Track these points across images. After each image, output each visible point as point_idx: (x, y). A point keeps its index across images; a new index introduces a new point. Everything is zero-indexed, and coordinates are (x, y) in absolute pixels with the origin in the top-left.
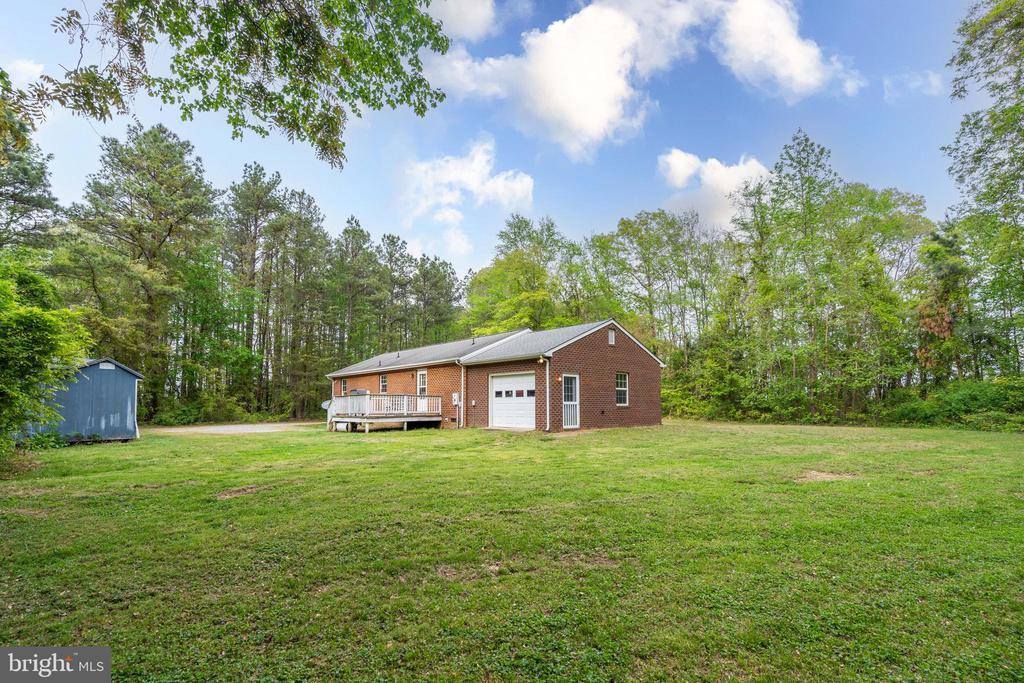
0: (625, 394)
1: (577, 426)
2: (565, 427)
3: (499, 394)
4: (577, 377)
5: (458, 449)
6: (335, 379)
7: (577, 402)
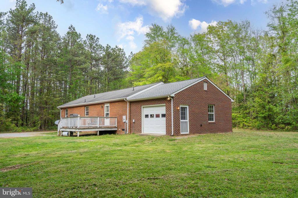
0: (213, 116)
1: (188, 133)
2: (181, 133)
3: (147, 116)
4: (188, 107)
5: (126, 145)
6: (62, 109)
7: (188, 120)
